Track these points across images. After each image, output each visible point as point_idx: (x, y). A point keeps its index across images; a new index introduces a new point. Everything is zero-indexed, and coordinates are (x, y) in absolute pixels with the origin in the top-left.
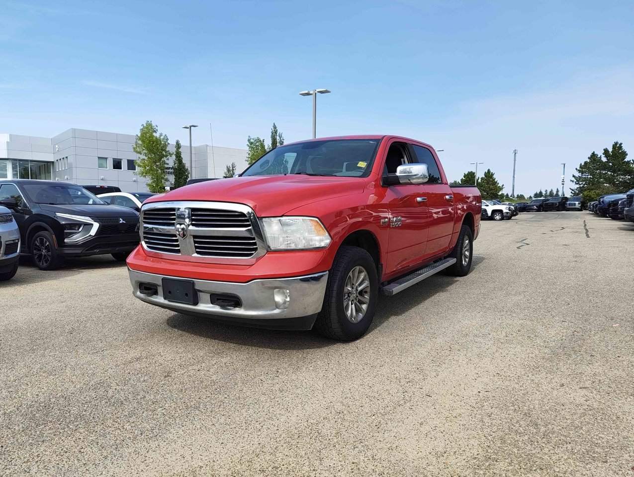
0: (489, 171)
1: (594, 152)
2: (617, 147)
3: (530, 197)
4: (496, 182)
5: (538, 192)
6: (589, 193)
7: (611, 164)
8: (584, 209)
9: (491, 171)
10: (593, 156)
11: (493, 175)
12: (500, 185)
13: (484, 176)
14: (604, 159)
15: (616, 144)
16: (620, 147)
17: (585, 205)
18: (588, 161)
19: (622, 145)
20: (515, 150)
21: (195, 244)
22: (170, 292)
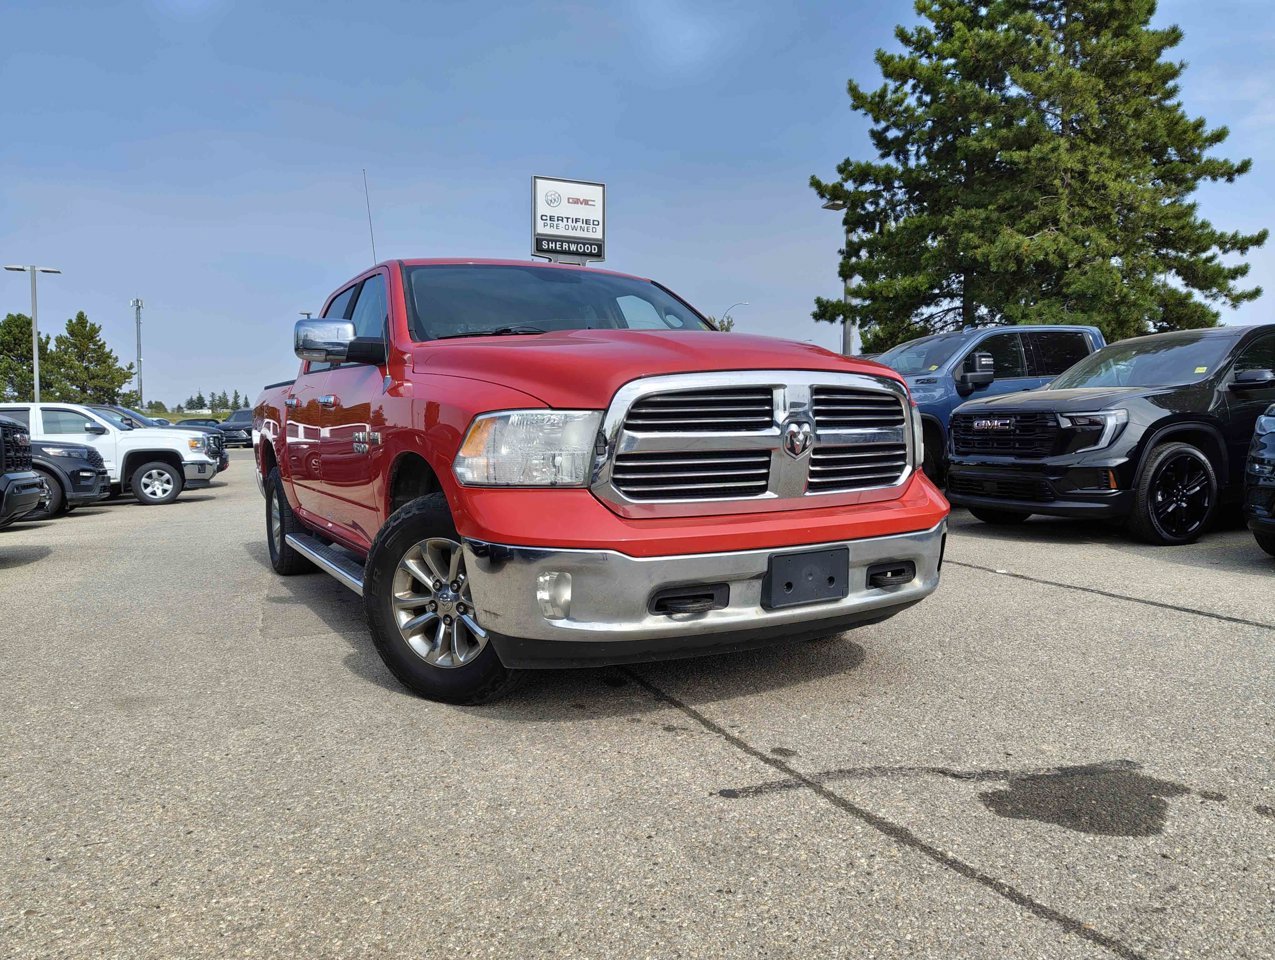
0: (81, 317)
3: (179, 408)
4: (109, 356)
5: (195, 398)
9: (91, 319)
11: (95, 331)
12: (122, 364)
13: (65, 333)
20: (138, 301)
21: (812, 468)
22: (789, 586)
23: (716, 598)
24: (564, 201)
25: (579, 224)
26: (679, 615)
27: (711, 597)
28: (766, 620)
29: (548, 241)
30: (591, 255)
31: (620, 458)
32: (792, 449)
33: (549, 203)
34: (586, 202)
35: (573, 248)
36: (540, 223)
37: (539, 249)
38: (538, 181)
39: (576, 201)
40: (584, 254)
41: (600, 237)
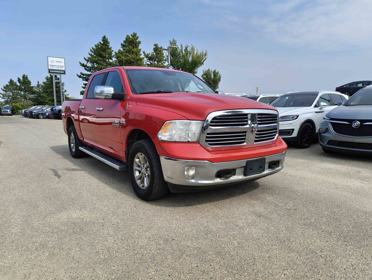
1: (11, 79)
2: (25, 77)
6: (16, 104)
7: (23, 87)
8: (13, 114)
10: (11, 81)
14: (18, 84)
15: (24, 75)
16: (27, 78)
17: (14, 112)
18: (8, 84)
19: (27, 77)
21: (256, 136)
22: (251, 169)
23: (232, 173)
24: (55, 62)
25: (59, 67)
26: (223, 178)
27: (231, 173)
28: (245, 179)
29: (52, 70)
30: (62, 73)
31: (208, 134)
32: (252, 131)
33: (51, 62)
34: (60, 62)
35: (58, 72)
36: (49, 66)
37: (49, 72)
38: (48, 57)
39: (58, 62)
40: (61, 73)
41: (64, 69)
